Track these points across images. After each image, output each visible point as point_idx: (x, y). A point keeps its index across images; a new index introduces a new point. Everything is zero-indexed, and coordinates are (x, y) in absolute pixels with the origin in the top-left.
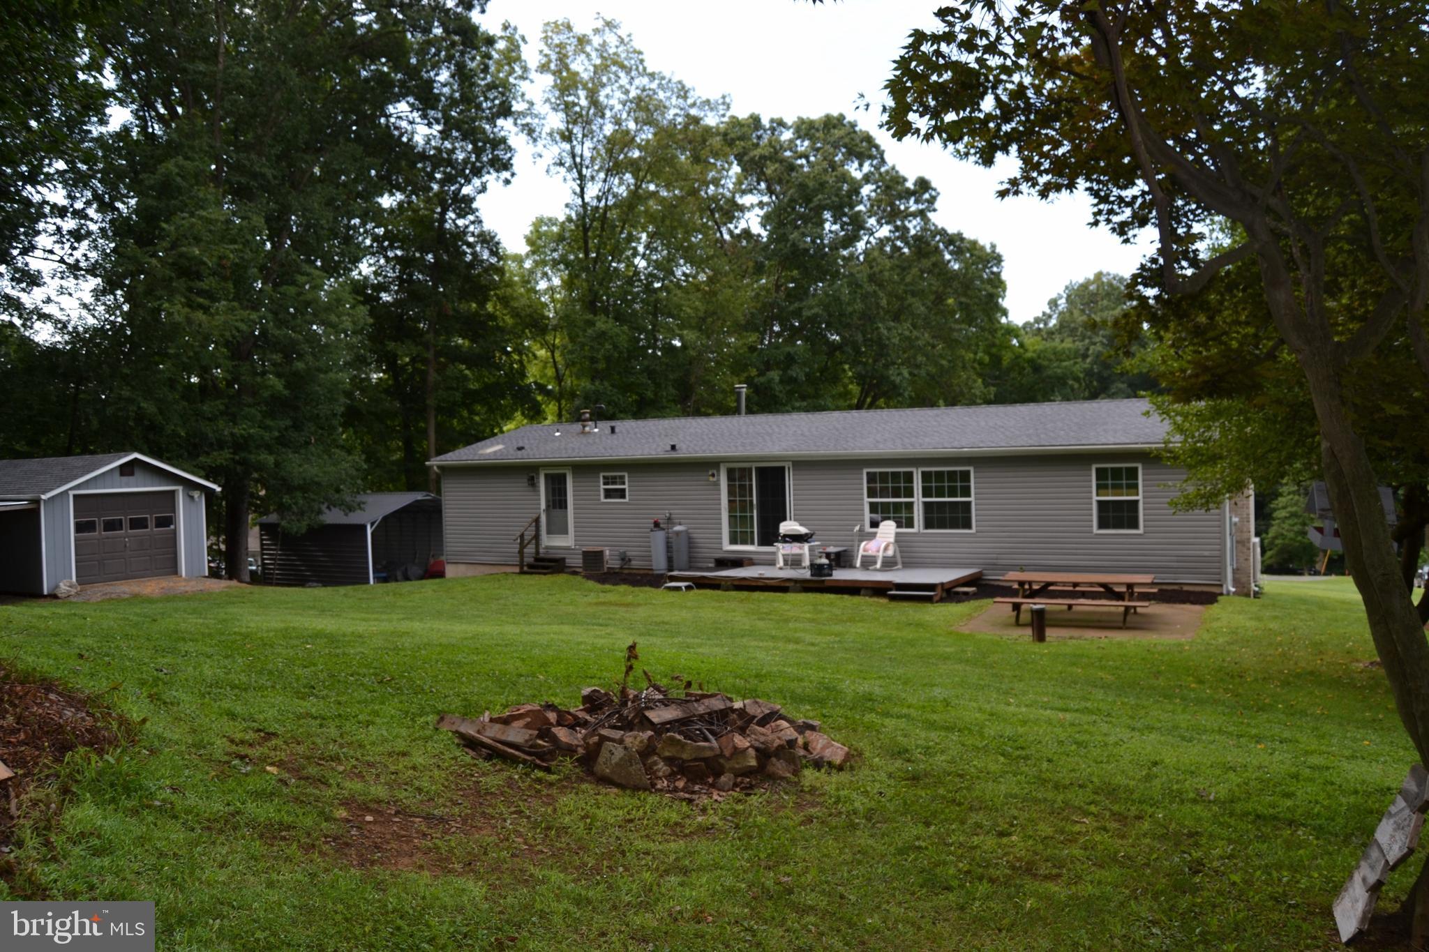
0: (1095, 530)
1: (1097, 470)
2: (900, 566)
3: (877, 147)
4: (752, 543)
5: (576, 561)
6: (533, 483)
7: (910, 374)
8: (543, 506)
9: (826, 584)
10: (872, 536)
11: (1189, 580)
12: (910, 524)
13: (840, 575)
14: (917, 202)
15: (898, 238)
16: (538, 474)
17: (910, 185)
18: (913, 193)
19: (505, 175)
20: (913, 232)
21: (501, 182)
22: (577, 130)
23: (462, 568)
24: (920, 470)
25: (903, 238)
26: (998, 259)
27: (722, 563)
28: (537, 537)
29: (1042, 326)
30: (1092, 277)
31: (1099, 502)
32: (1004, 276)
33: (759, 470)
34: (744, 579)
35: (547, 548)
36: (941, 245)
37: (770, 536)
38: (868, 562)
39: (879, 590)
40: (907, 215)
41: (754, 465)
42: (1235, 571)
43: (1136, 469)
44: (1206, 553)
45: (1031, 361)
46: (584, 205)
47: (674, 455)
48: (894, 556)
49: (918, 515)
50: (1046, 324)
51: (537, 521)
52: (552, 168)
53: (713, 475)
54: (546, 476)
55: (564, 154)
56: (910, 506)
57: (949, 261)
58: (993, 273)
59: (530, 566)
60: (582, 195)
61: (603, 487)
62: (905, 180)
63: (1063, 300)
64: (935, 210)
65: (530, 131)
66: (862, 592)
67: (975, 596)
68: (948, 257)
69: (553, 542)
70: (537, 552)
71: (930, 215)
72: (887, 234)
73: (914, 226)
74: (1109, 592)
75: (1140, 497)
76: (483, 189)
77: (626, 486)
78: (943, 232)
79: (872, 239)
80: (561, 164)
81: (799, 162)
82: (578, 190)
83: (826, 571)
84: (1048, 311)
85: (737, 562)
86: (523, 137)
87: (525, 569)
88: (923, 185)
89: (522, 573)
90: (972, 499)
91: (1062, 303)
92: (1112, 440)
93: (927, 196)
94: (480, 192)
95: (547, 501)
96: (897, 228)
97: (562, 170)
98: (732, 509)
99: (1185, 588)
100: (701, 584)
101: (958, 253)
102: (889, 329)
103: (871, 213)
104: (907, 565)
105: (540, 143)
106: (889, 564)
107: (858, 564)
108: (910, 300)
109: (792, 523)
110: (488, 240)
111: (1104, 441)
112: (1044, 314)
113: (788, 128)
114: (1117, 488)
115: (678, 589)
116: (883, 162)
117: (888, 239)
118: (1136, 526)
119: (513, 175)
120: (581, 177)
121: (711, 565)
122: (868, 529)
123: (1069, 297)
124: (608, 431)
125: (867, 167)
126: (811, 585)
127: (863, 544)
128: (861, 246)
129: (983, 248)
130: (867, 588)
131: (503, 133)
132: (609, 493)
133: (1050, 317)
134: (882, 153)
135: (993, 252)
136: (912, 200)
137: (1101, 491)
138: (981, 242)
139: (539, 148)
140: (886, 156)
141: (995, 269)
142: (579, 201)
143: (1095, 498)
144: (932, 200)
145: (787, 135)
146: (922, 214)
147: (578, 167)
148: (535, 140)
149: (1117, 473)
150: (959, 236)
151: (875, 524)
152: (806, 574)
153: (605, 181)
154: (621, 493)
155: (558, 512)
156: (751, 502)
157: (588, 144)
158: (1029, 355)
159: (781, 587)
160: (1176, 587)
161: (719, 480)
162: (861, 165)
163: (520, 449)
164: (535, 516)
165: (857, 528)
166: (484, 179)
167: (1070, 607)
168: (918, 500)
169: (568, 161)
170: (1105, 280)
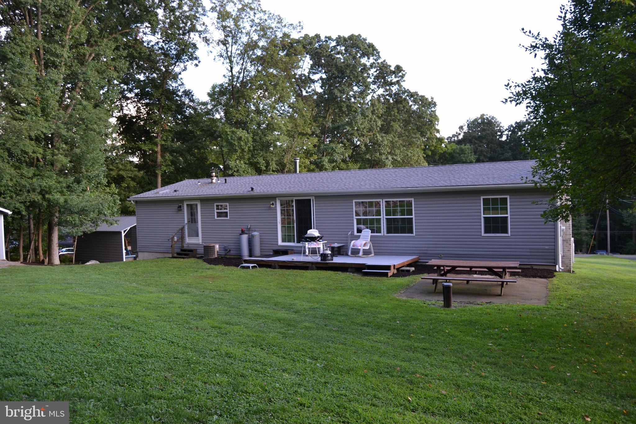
0: (483, 234)
1: (483, 199)
2: (373, 255)
3: (376, 50)
4: (294, 242)
5: (201, 251)
6: (180, 208)
7: (393, 158)
8: (186, 222)
9: (329, 265)
10: (358, 238)
11: (537, 263)
12: (379, 231)
13: (338, 260)
14: (395, 77)
15: (387, 95)
16: (183, 204)
17: (392, 68)
18: (394, 72)
19: (196, 62)
20: (394, 92)
21: (193, 65)
22: (230, 39)
23: (146, 254)
24: (384, 200)
25: (390, 95)
26: (435, 104)
27: (278, 252)
28: (182, 238)
29: (456, 139)
30: (479, 116)
31: (484, 218)
32: (437, 113)
33: (297, 201)
34: (284, 262)
35: (188, 244)
36: (408, 98)
37: (302, 237)
38: (355, 252)
39: (359, 269)
40: (391, 84)
41: (294, 199)
42: (563, 257)
43: (506, 198)
44: (547, 247)
45: (450, 154)
46: (232, 76)
47: (252, 193)
48: (370, 249)
49: (384, 225)
50: (458, 137)
51: (182, 229)
52: (217, 57)
53: (273, 204)
54: (187, 205)
55: (223, 51)
56: (379, 221)
57: (411, 105)
58: (432, 111)
59: (178, 254)
60: (231, 71)
61: (216, 211)
62: (390, 66)
63: (466, 126)
64: (404, 81)
65: (206, 40)
66: (349, 270)
67: (414, 273)
68: (411, 103)
69: (189, 241)
70: (183, 246)
71: (402, 83)
72: (382, 93)
73: (395, 89)
74: (491, 271)
75: (509, 215)
76: (185, 69)
77: (228, 211)
78: (408, 91)
79: (375, 95)
80: (221, 56)
81: (338, 56)
82: (229, 68)
83: (330, 258)
84: (459, 132)
85: (285, 252)
86: (204, 43)
87: (175, 255)
88: (399, 69)
89: (173, 257)
90: (413, 216)
91: (465, 129)
92: (492, 182)
93: (400, 74)
94: (184, 70)
95: (188, 219)
96: (386, 90)
97: (222, 59)
98: (283, 223)
99: (535, 267)
100: (261, 265)
101: (415, 102)
102: (382, 137)
103: (374, 83)
104: (377, 254)
105: (211, 45)
106: (367, 253)
107: (349, 254)
108: (392, 123)
109: (315, 230)
110: (187, 93)
111: (488, 183)
112: (457, 133)
113: (333, 40)
114: (495, 210)
115: (248, 267)
116: (379, 57)
117: (383, 95)
118: (506, 232)
119: (199, 62)
120: (231, 62)
121: (272, 253)
122: (356, 233)
123: (468, 125)
124: (224, 181)
125: (372, 60)
126: (321, 266)
127: (353, 242)
128: (369, 98)
129: (427, 99)
130: (351, 268)
131: (193, 42)
132: (219, 215)
133: (460, 134)
134: (378, 53)
135: (432, 101)
136: (393, 76)
137: (486, 212)
138: (426, 97)
139: (210, 48)
140: (380, 54)
141: (433, 109)
142: (230, 74)
143: (483, 216)
144: (403, 76)
145: (333, 44)
146: (398, 82)
147: (230, 58)
148: (208, 44)
149: (495, 201)
150: (416, 94)
151: (359, 231)
152: (318, 259)
153: (242, 64)
154: (226, 214)
155: (193, 225)
156: (293, 219)
157: (235, 47)
158: (449, 151)
159: (304, 266)
160: (529, 267)
161: (276, 207)
162: (369, 58)
163: (175, 191)
164: (181, 227)
165: (350, 233)
166: (185, 64)
167: (468, 281)
168: (383, 217)
169: (225, 55)
170: (485, 117)
